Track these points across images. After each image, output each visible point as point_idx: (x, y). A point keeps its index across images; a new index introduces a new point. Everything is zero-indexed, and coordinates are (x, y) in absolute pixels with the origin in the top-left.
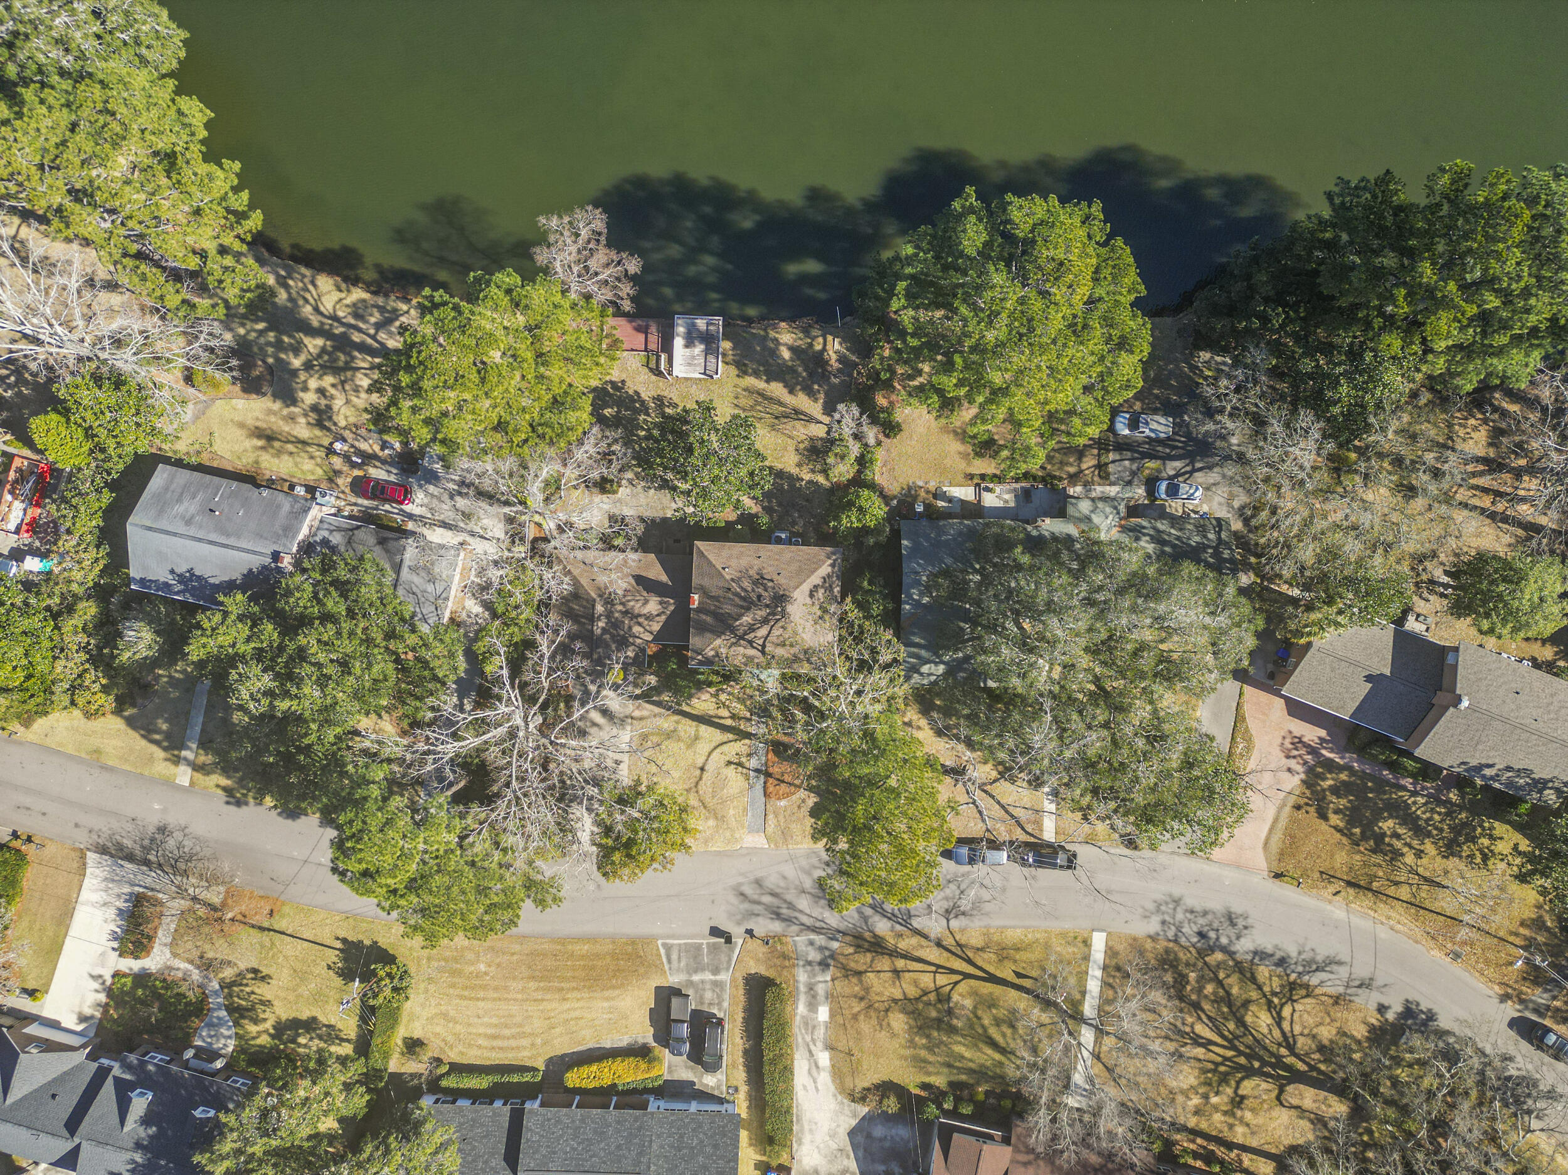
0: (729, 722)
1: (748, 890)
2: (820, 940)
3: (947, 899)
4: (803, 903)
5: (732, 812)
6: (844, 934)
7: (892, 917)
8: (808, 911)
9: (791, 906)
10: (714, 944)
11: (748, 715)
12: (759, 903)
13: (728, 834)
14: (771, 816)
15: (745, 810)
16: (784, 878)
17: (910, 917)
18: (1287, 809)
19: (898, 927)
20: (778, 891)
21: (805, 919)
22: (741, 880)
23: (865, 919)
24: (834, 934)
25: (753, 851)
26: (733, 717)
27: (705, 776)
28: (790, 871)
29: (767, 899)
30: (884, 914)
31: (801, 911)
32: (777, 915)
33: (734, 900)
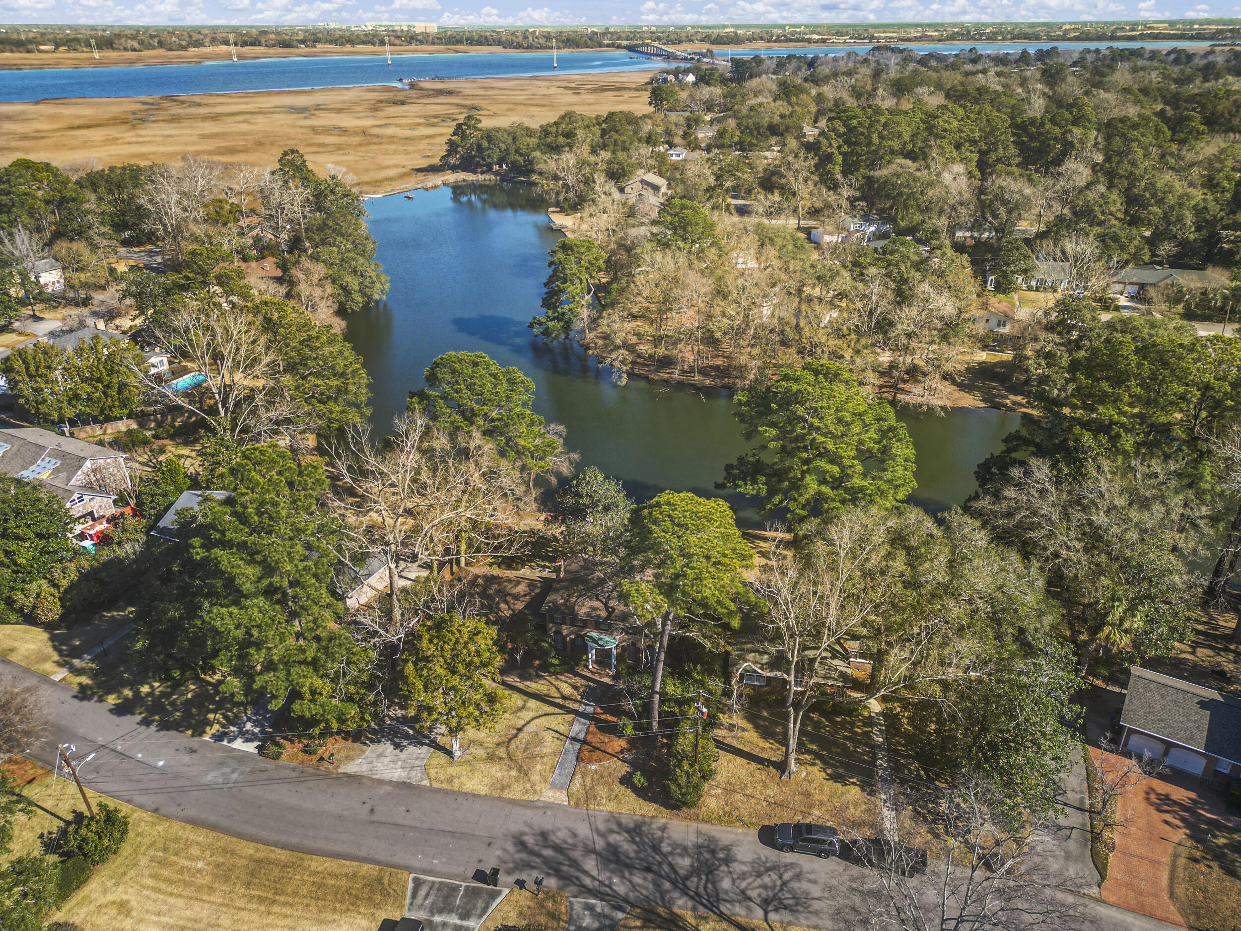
0: (559, 701)
1: (529, 840)
2: (599, 905)
3: (765, 887)
4: (590, 864)
5: (539, 767)
6: (633, 906)
7: (696, 897)
8: (594, 873)
9: (575, 864)
10: (474, 888)
11: (579, 698)
12: (538, 855)
13: (528, 786)
14: (578, 777)
15: (553, 768)
16: (575, 835)
17: (718, 900)
18: (1182, 861)
19: (702, 910)
20: (564, 846)
21: (587, 881)
22: (526, 829)
23: (663, 893)
24: (618, 902)
25: (548, 806)
26: (564, 698)
27: (521, 735)
28: (584, 831)
29: (548, 853)
30: (685, 892)
31: (586, 873)
32: (557, 872)
33: (510, 847)
